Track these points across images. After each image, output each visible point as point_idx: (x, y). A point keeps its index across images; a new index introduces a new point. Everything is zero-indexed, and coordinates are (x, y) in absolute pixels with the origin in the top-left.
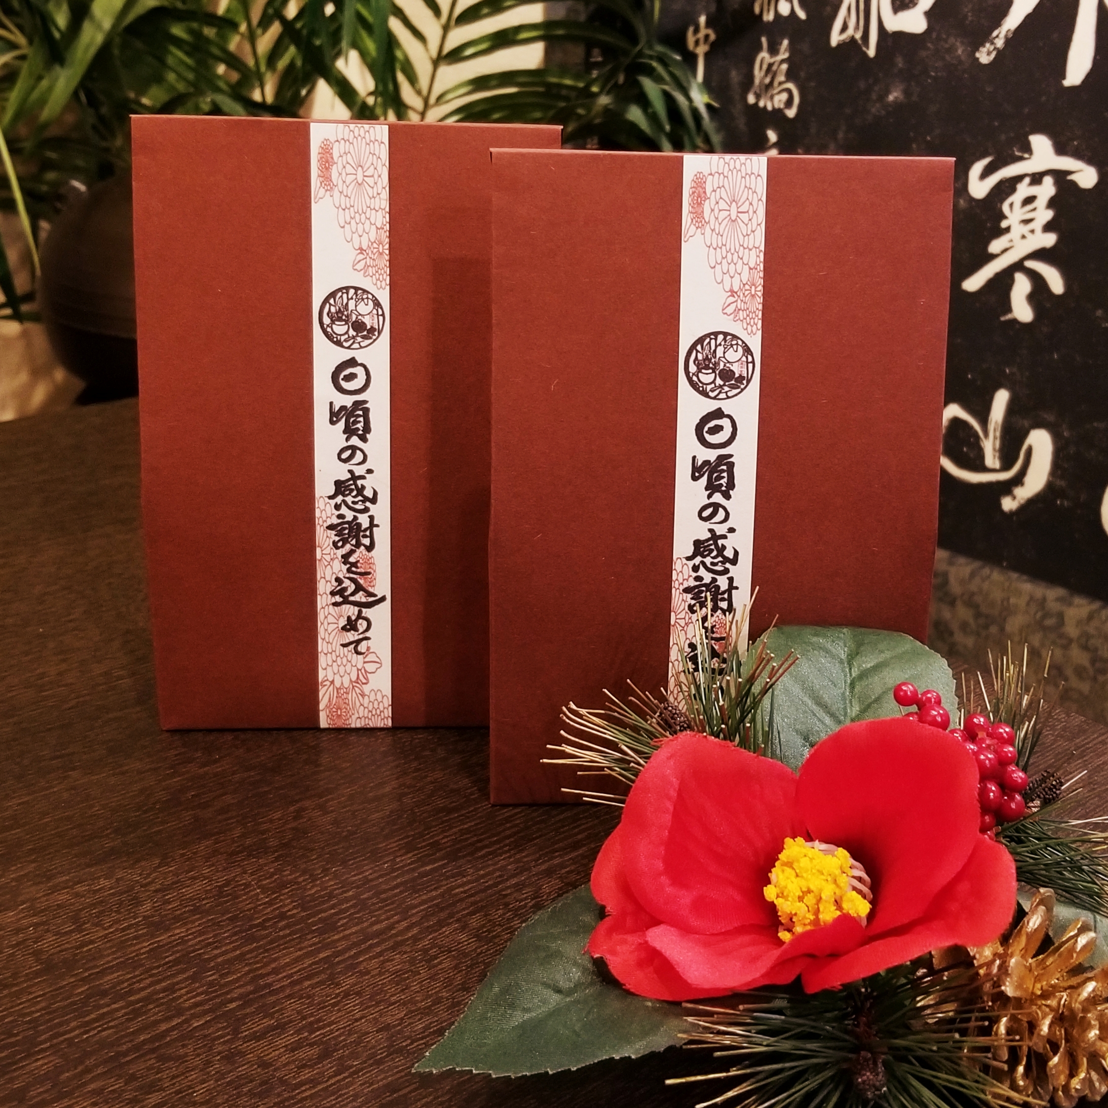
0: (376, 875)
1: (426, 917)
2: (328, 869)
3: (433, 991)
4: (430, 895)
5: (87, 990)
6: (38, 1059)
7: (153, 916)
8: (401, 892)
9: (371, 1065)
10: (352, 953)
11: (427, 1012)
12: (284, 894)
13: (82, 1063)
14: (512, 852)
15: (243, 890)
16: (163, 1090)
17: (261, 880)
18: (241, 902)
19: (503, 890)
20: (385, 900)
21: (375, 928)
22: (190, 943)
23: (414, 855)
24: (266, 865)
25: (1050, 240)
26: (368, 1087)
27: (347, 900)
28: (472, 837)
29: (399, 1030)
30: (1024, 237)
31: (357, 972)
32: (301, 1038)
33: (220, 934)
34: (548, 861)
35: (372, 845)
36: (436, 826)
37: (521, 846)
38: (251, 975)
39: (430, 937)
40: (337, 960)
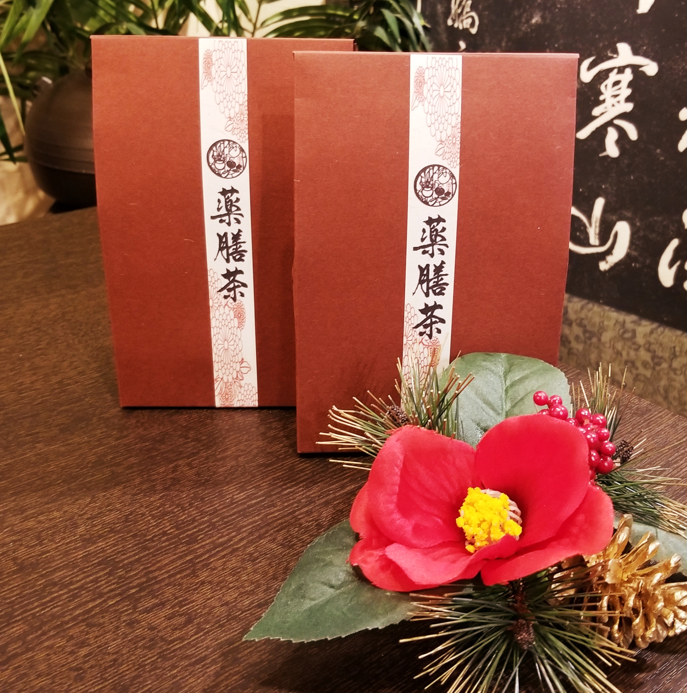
0: (222, 507)
1: (251, 533)
2: (193, 503)
3: (256, 580)
4: (254, 519)
5: (45, 582)
6: (13, 628)
7: (85, 535)
8: (237, 517)
9: (216, 628)
10: (207, 556)
11: (252, 593)
12: (165, 520)
13: (41, 629)
14: (304, 491)
15: (141, 517)
16: (89, 645)
17: (152, 511)
18: (139, 525)
19: (299, 515)
20: (228, 522)
21: (220, 540)
22: (108, 551)
24: (155, 501)
25: (629, 107)
26: (216, 641)
27: (205, 522)
28: (280, 482)
29: (235, 605)
30: (613, 105)
31: (208, 569)
32: (174, 611)
33: (126, 545)
34: (326, 496)
35: (220, 488)
36: (258, 476)
37: (309, 487)
38: (145, 571)
39: (254, 546)
40: (197, 561)
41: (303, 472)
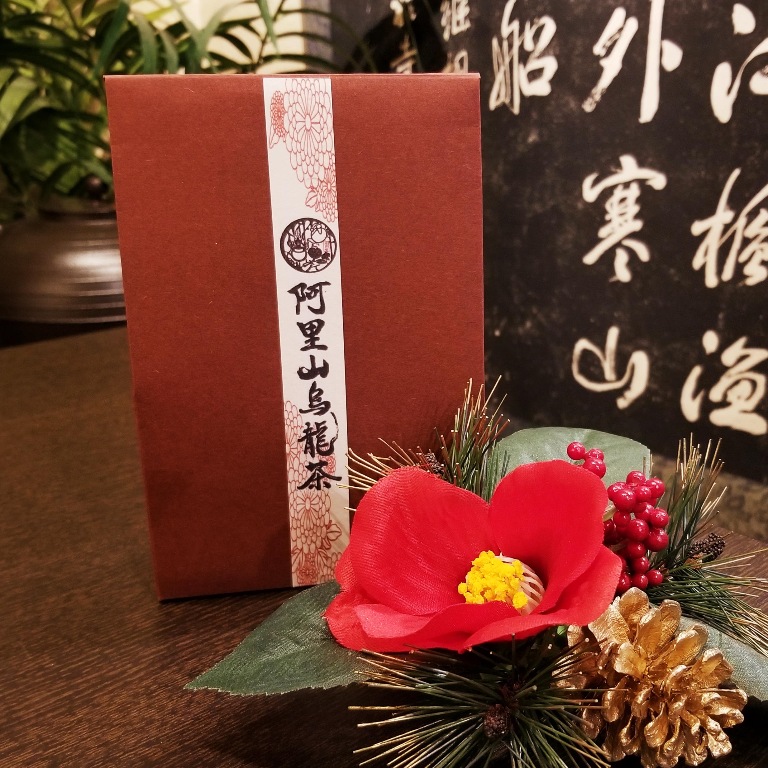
0: (119, 637)
1: (152, 664)
2: (83, 634)
3: (149, 715)
8: (137, 647)
10: (90, 692)
11: (141, 730)
14: (228, 615)
15: (15, 651)
17: (30, 644)
21: (111, 673)
23: (152, 622)
24: (35, 634)
25: (637, 225)
30: (620, 225)
31: (91, 705)
32: (36, 755)
37: (235, 611)
38: (7, 711)
39: (152, 678)
40: (77, 697)
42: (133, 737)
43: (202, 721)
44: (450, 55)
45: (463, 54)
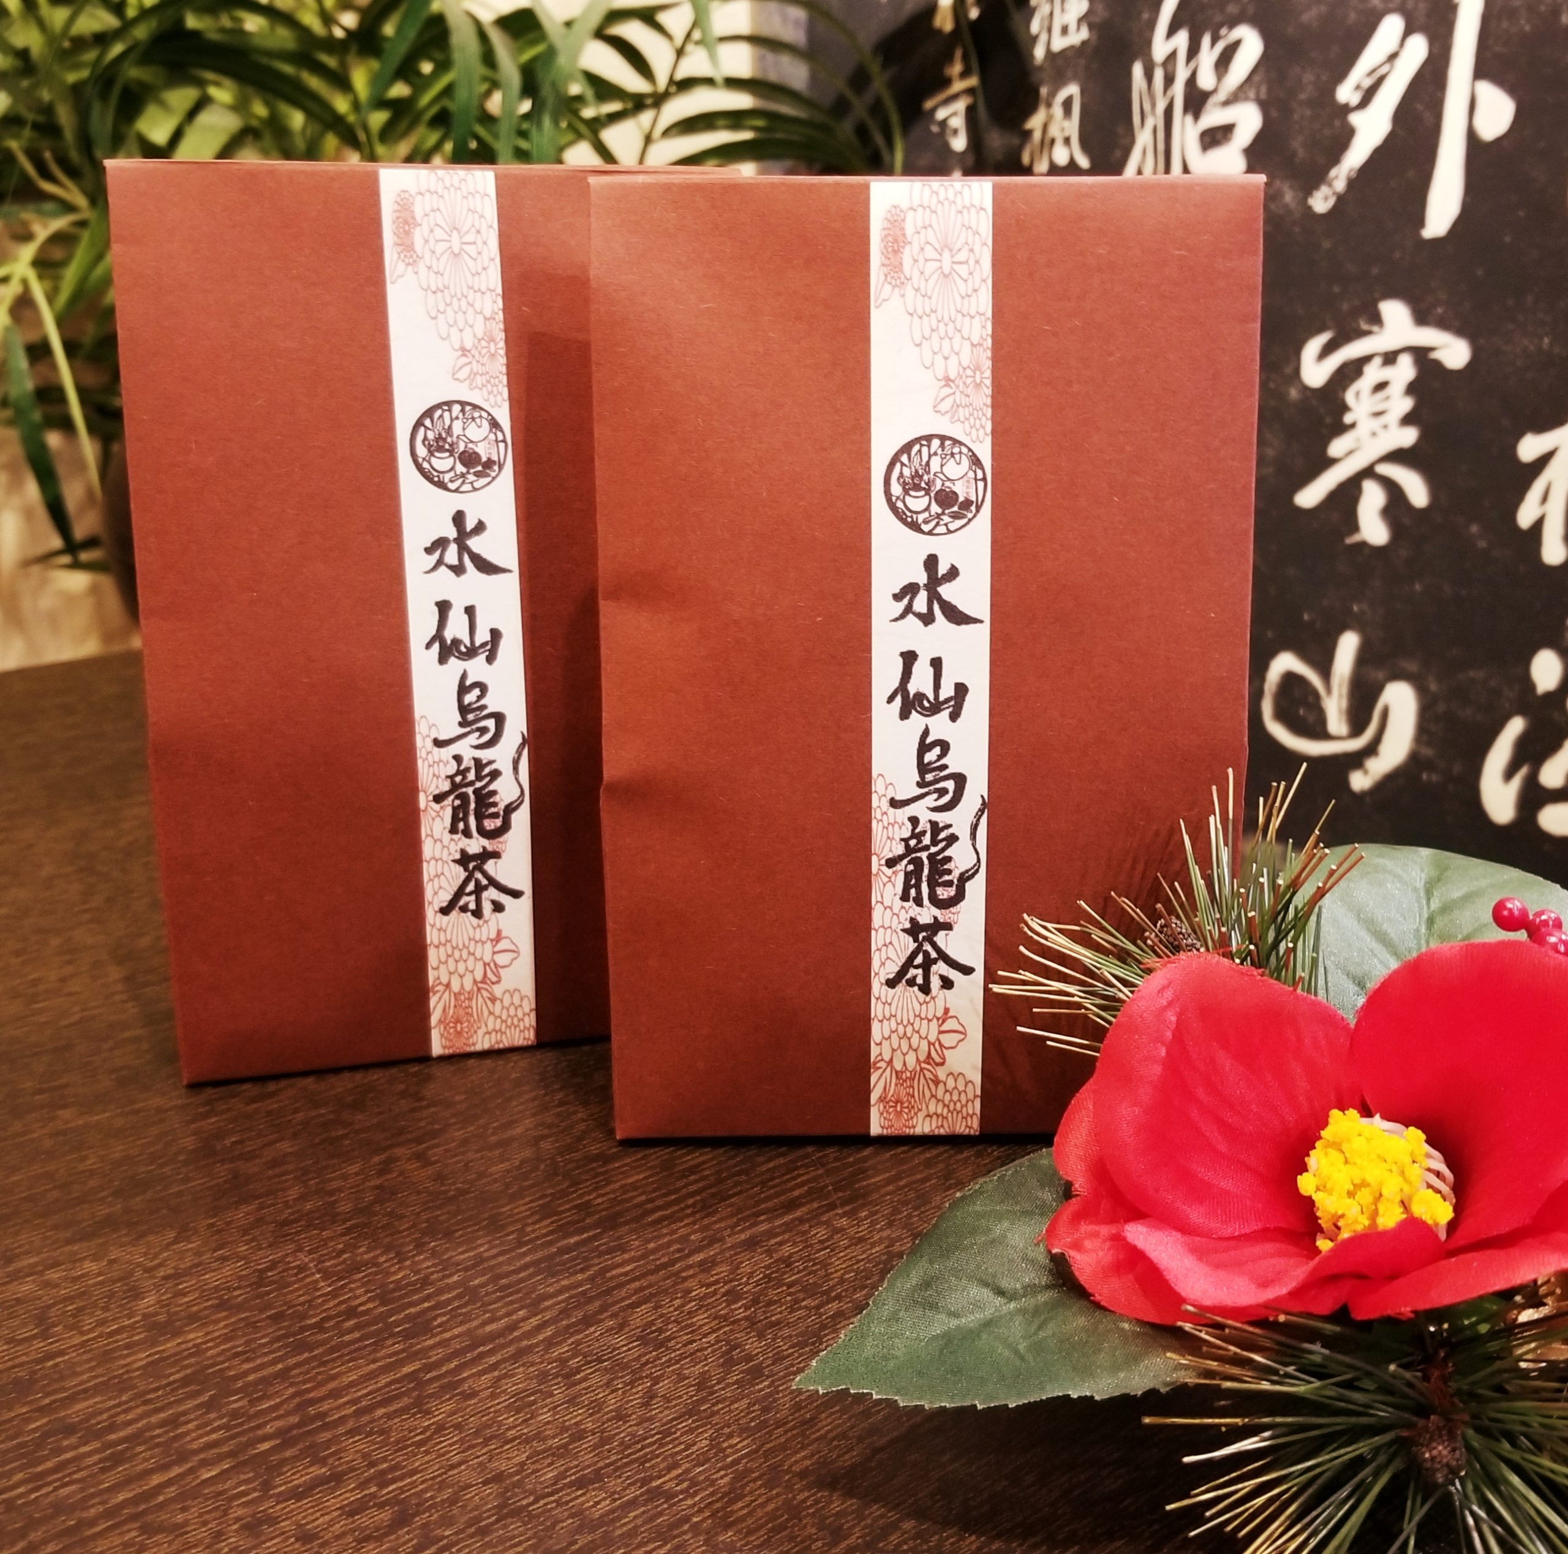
0: (494, 1251)
1: (565, 1313)
2: (424, 1244)
3: (573, 1421)
4: (573, 1279)
5: (46, 1424)
7: (156, 1314)
8: (531, 1276)
9: (471, 1536)
10: (452, 1365)
11: (563, 1452)
12: (356, 1281)
13: (23, 1536)
14: (698, 1216)
15: (296, 1275)
17: (323, 1262)
18: (291, 1292)
19: (683, 1270)
20: (508, 1286)
21: (489, 1328)
22: (210, 1353)
23: (552, 1223)
24: (331, 1239)
25: (1409, 437)
27: (449, 1288)
28: (639, 1196)
29: (518, 1480)
30: (1374, 434)
31: (457, 1395)
32: (365, 1496)
33: (256, 1339)
34: (749, 1227)
35: (492, 1209)
36: (587, 1180)
37: (710, 1207)
38: (297, 1400)
39: (570, 1341)
40: (428, 1376)
41: (694, 1173)
42: (549, 1465)
43: (676, 1439)
44: (1044, 91)
45: (1073, 90)
